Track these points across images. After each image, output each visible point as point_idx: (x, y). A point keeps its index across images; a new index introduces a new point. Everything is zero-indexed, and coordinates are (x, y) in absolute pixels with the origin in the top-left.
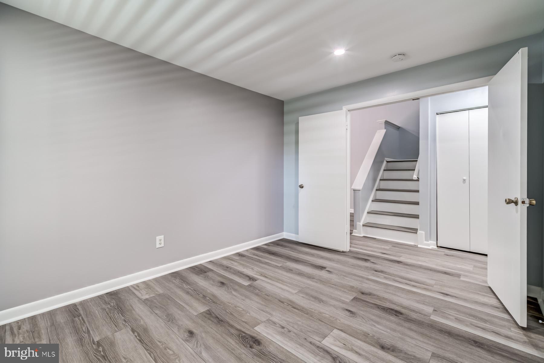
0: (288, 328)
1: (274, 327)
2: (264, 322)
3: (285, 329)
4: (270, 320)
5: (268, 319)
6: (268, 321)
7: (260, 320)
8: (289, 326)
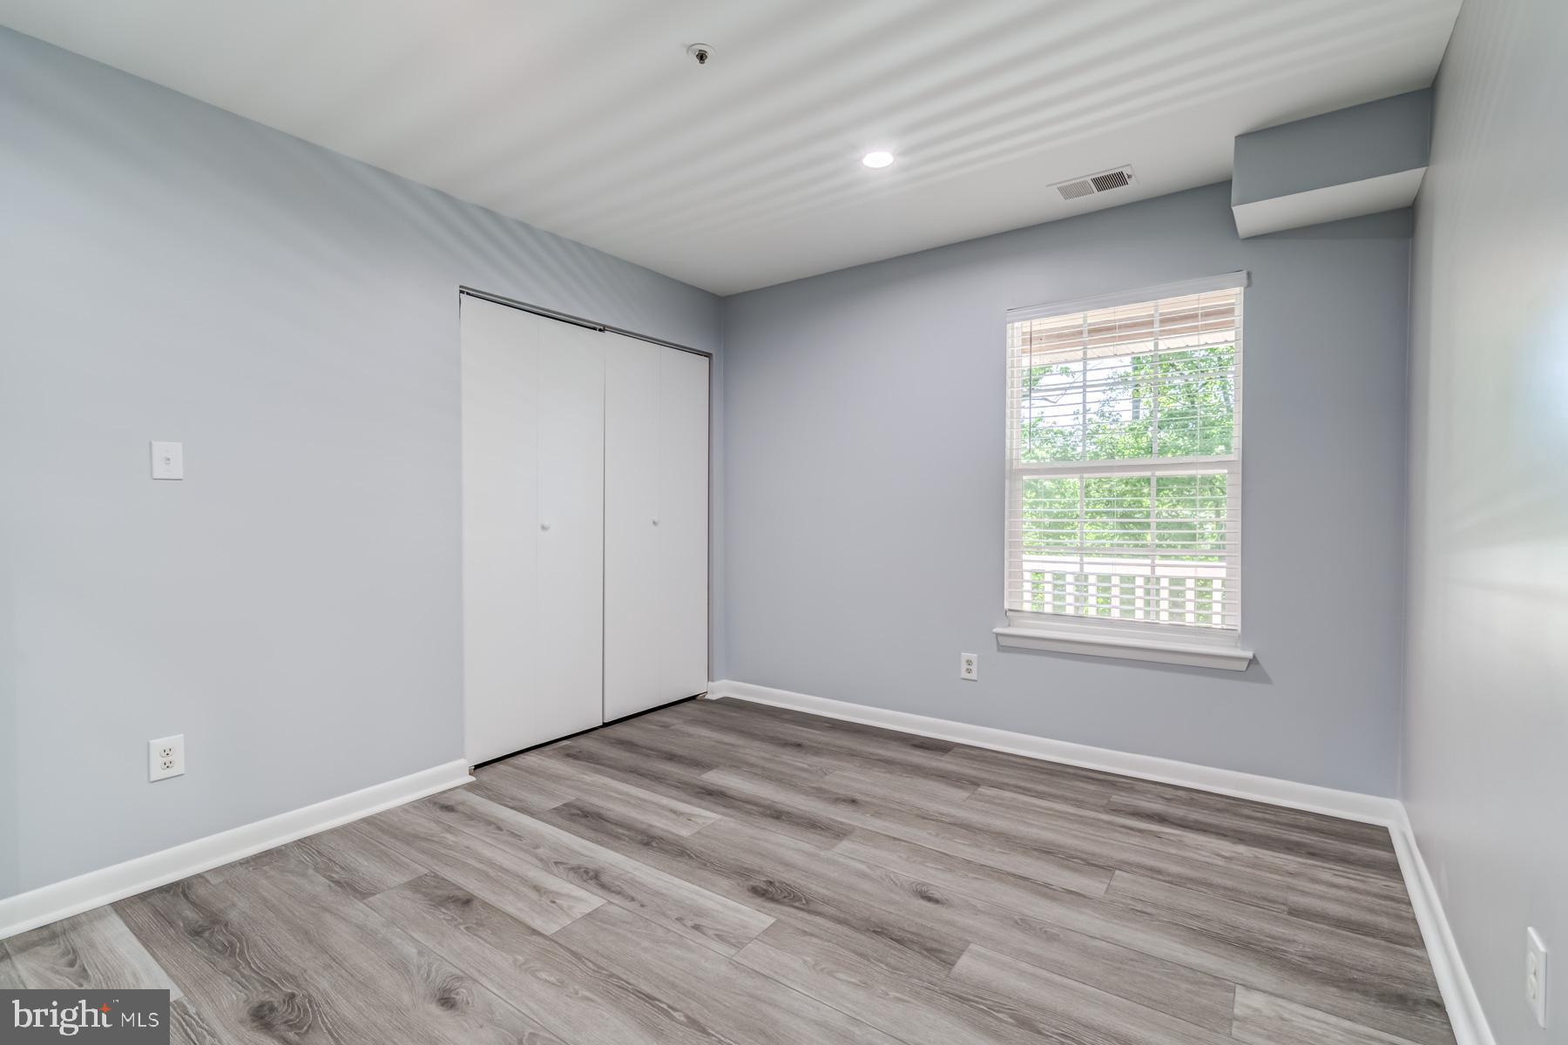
0: (683, 928)
1: (720, 927)
2: (751, 940)
3: (690, 924)
4: (735, 946)
5: (741, 949)
6: (739, 942)
7: (767, 944)
8: (679, 932)
